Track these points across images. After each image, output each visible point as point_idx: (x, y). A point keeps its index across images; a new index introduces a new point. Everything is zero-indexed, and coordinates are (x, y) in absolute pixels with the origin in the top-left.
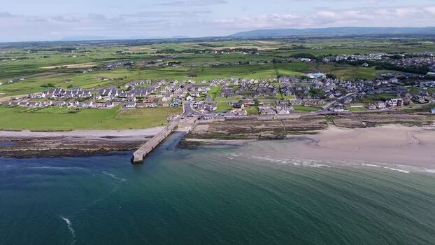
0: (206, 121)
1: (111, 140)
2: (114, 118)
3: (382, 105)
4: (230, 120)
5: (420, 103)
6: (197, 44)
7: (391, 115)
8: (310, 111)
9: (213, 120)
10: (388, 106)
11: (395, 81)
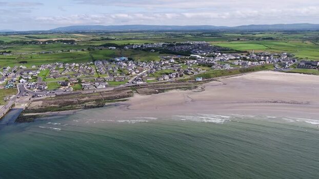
3: (167, 77)
4: (59, 96)
5: (189, 75)
6: (23, 37)
7: (173, 83)
8: (120, 85)
9: (45, 97)
10: (170, 78)
11: (173, 61)
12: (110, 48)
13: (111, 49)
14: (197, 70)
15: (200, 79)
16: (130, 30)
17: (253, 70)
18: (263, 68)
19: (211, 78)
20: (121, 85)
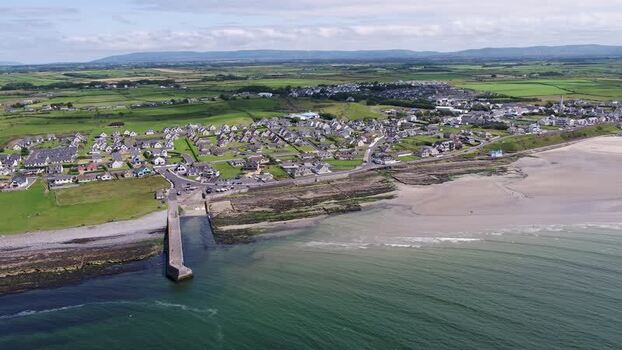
0: (221, 195)
1: (87, 245)
2: (53, 205)
3: (434, 151)
4: (255, 189)
5: (472, 145)
6: (61, 75)
7: (451, 163)
8: (355, 166)
9: (231, 192)
10: (441, 151)
11: (414, 118)
12: (261, 94)
13: (264, 97)
14: (483, 136)
15: (499, 154)
16: (252, 60)
17: (585, 135)
18: (600, 130)
19: (516, 151)
20: (358, 168)
